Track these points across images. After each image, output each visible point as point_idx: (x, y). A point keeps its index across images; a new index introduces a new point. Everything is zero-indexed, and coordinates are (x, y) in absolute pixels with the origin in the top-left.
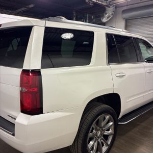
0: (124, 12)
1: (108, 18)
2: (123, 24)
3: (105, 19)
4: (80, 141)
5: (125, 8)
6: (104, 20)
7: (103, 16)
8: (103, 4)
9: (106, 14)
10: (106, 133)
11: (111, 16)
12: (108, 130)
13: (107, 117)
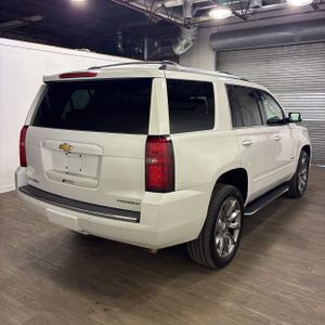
0: (214, 37)
1: (185, 47)
2: (211, 58)
3: (179, 48)
4: (208, 233)
5: (215, 30)
6: (179, 50)
7: (177, 43)
8: (178, 21)
9: (182, 39)
10: (232, 225)
11: (192, 44)
12: (233, 222)
13: (234, 203)
